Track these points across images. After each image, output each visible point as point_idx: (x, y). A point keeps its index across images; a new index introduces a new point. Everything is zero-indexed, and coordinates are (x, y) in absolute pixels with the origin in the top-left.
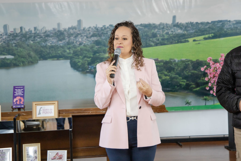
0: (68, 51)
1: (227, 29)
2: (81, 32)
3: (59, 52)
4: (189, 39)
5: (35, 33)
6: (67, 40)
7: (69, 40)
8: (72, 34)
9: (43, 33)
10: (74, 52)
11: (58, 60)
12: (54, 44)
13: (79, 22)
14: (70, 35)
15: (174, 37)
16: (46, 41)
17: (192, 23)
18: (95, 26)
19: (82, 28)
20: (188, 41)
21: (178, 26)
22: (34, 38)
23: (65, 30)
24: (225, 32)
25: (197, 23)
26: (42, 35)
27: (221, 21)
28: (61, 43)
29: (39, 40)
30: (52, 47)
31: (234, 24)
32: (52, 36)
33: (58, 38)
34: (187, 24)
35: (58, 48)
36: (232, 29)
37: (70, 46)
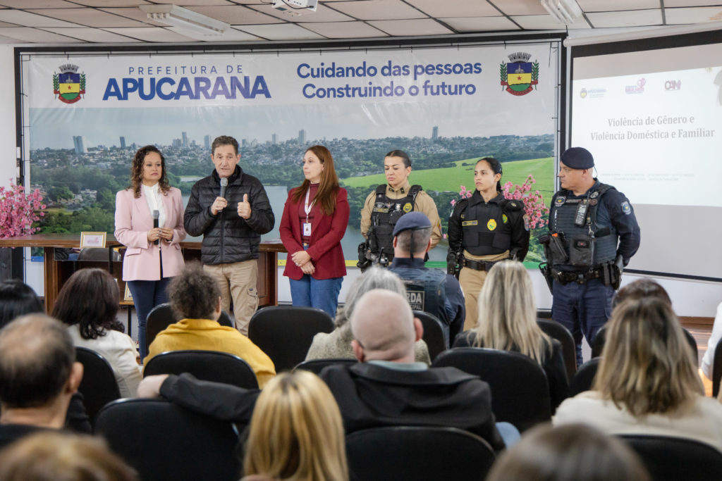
0: (285, 173)
1: (514, 149)
2: (303, 147)
3: (273, 175)
4: (457, 163)
5: (243, 148)
6: (285, 159)
7: (287, 158)
8: (291, 151)
9: (253, 148)
10: (292, 175)
11: (271, 185)
12: (268, 164)
13: (302, 133)
14: (288, 151)
15: (434, 158)
16: (257, 159)
17: (461, 139)
18: (323, 139)
19: (305, 143)
20: (455, 165)
21: (440, 142)
22: (242, 154)
23: (282, 144)
24: (511, 153)
25: (469, 138)
26: (252, 150)
27: (504, 137)
28: (276, 162)
29: (248, 157)
30: (264, 167)
31: (524, 142)
32: (265, 153)
33: (273, 155)
34: (453, 139)
35: (272, 169)
36: (521, 150)
37: (288, 167)
